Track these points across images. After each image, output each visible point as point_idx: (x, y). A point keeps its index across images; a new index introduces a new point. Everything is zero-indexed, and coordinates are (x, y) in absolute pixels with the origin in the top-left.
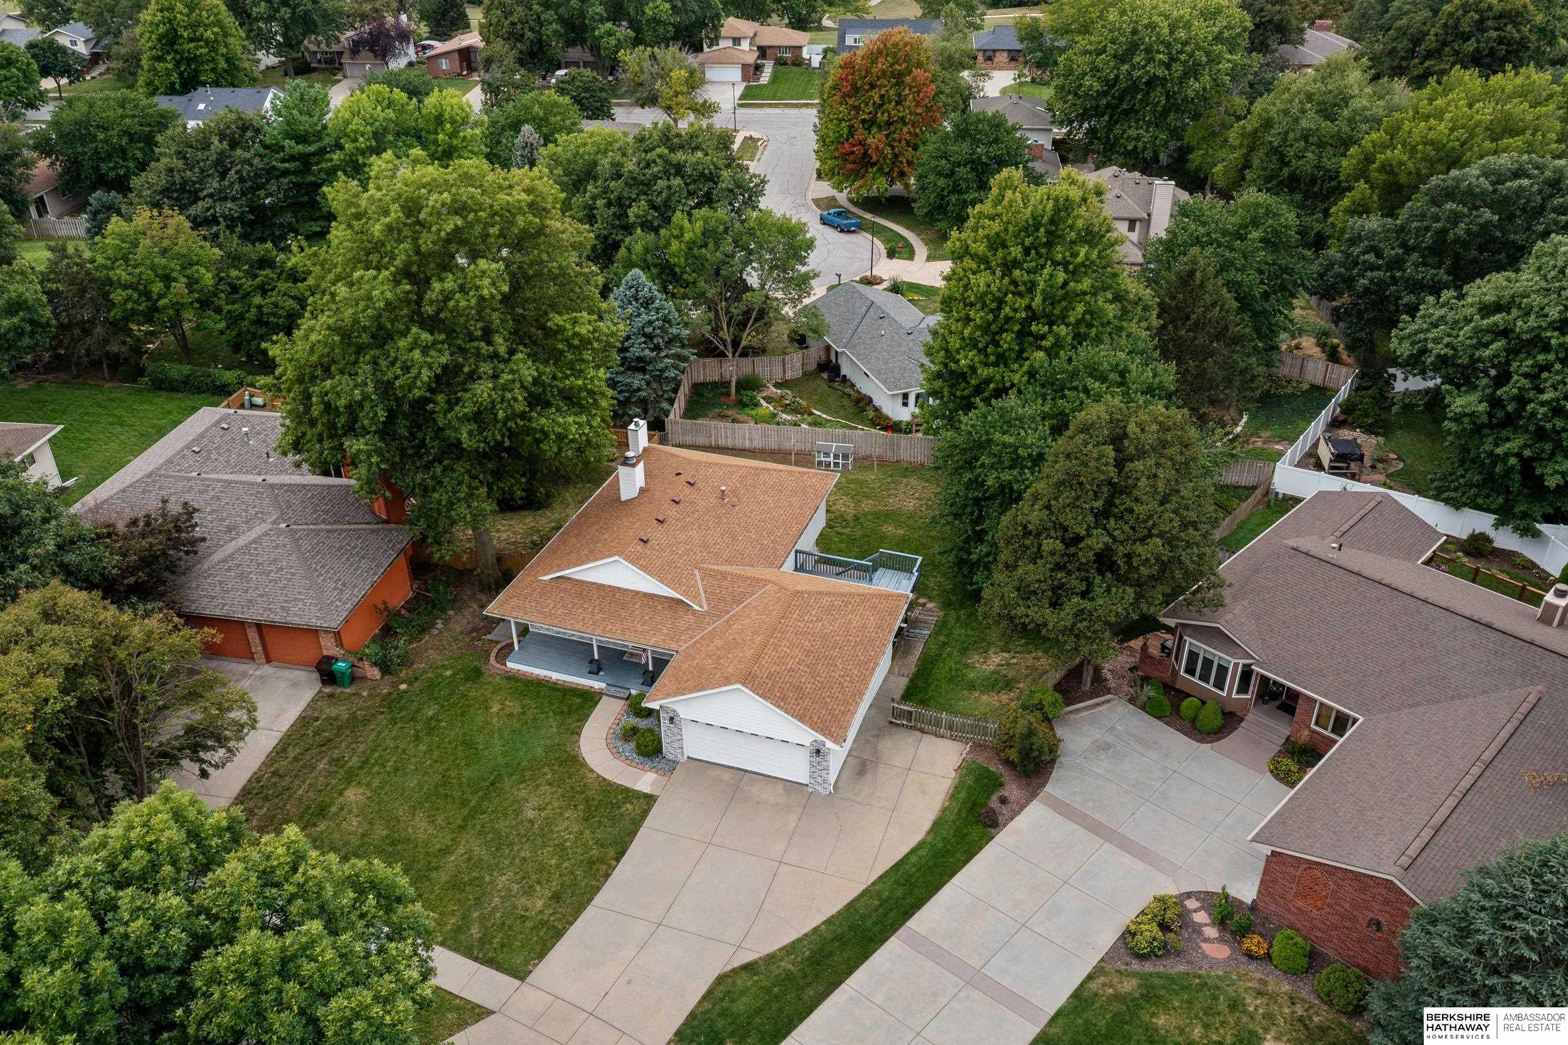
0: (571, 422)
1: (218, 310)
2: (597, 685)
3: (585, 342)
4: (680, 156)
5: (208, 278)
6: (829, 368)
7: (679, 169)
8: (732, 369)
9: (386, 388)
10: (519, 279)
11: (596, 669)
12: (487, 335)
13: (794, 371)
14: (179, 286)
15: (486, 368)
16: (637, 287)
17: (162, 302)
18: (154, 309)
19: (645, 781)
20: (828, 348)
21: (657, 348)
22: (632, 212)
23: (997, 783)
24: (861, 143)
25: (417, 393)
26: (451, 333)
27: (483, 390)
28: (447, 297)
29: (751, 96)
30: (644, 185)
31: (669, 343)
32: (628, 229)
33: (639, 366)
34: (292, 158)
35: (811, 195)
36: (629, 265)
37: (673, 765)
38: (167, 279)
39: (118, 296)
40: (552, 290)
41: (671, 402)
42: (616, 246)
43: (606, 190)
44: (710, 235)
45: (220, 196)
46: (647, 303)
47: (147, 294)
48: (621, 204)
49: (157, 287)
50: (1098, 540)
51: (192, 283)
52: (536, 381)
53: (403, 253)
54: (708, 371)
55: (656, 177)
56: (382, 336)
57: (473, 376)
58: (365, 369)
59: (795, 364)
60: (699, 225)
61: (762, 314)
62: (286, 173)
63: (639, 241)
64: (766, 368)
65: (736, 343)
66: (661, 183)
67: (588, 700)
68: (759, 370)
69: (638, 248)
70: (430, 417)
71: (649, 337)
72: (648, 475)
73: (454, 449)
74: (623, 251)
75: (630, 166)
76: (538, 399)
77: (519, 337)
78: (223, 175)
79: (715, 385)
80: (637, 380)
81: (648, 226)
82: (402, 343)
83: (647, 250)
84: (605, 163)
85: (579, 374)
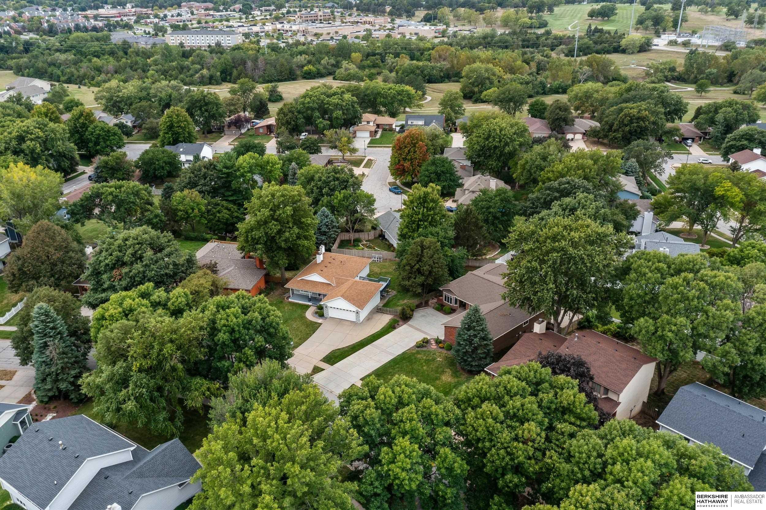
0: (306, 243)
1: (205, 218)
2: (310, 304)
3: (309, 225)
4: (338, 175)
5: (203, 208)
6: (382, 236)
7: (338, 179)
8: (352, 236)
9: (266, 234)
10: (295, 210)
11: (310, 300)
12: (288, 223)
13: (371, 237)
14: (196, 211)
15: (288, 230)
16: (324, 212)
17: (192, 215)
18: (188, 217)
19: (320, 321)
20: (382, 230)
21: (329, 229)
22: (324, 191)
23: (398, 322)
24: (403, 165)
25: (273, 235)
26: (280, 222)
27: (287, 234)
28: (280, 214)
29: (373, 143)
30: (327, 183)
31: (333, 228)
32: (323, 195)
33: (324, 234)
34: (224, 173)
35: (388, 181)
36: (323, 206)
37: (326, 318)
38: (193, 209)
39: (180, 213)
40: (302, 213)
41: (333, 244)
42: (319, 200)
43: (317, 184)
44: (346, 198)
45: (204, 185)
46: (327, 216)
47: (187, 213)
48: (321, 188)
49: (190, 211)
50: (417, 266)
51: (199, 210)
52: (298, 233)
53: (271, 205)
54: (345, 236)
55: (331, 181)
56: (266, 223)
57: (284, 232)
58: (262, 229)
59: (372, 235)
60: (342, 195)
61: (362, 220)
62: (223, 178)
63: (325, 199)
64: (362, 236)
65: (353, 228)
66: (332, 183)
67: (308, 307)
68: (361, 236)
69: (325, 201)
70: (275, 240)
71: (327, 226)
72: (324, 258)
73: (280, 248)
74: (321, 202)
75: (323, 178)
76: (298, 237)
77: (294, 223)
78: (205, 179)
79: (347, 241)
80: (323, 238)
81: (328, 195)
82: (271, 224)
83: (328, 202)
84: (317, 176)
85: (308, 232)
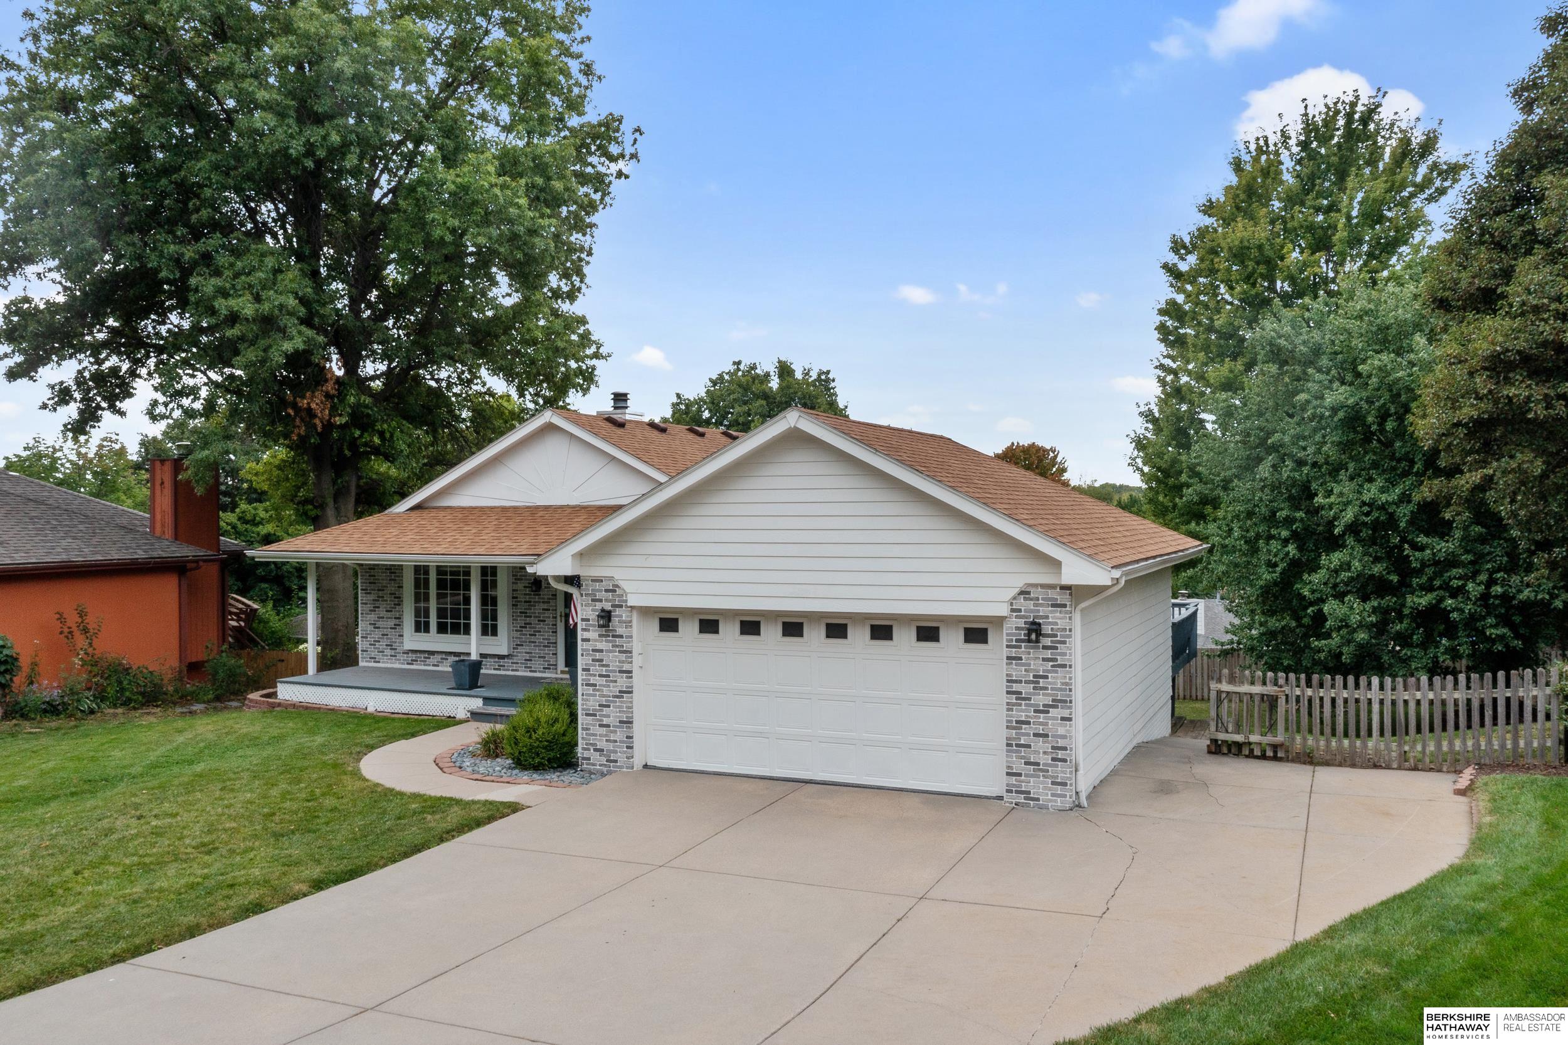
19: (505, 792)
37: (599, 774)
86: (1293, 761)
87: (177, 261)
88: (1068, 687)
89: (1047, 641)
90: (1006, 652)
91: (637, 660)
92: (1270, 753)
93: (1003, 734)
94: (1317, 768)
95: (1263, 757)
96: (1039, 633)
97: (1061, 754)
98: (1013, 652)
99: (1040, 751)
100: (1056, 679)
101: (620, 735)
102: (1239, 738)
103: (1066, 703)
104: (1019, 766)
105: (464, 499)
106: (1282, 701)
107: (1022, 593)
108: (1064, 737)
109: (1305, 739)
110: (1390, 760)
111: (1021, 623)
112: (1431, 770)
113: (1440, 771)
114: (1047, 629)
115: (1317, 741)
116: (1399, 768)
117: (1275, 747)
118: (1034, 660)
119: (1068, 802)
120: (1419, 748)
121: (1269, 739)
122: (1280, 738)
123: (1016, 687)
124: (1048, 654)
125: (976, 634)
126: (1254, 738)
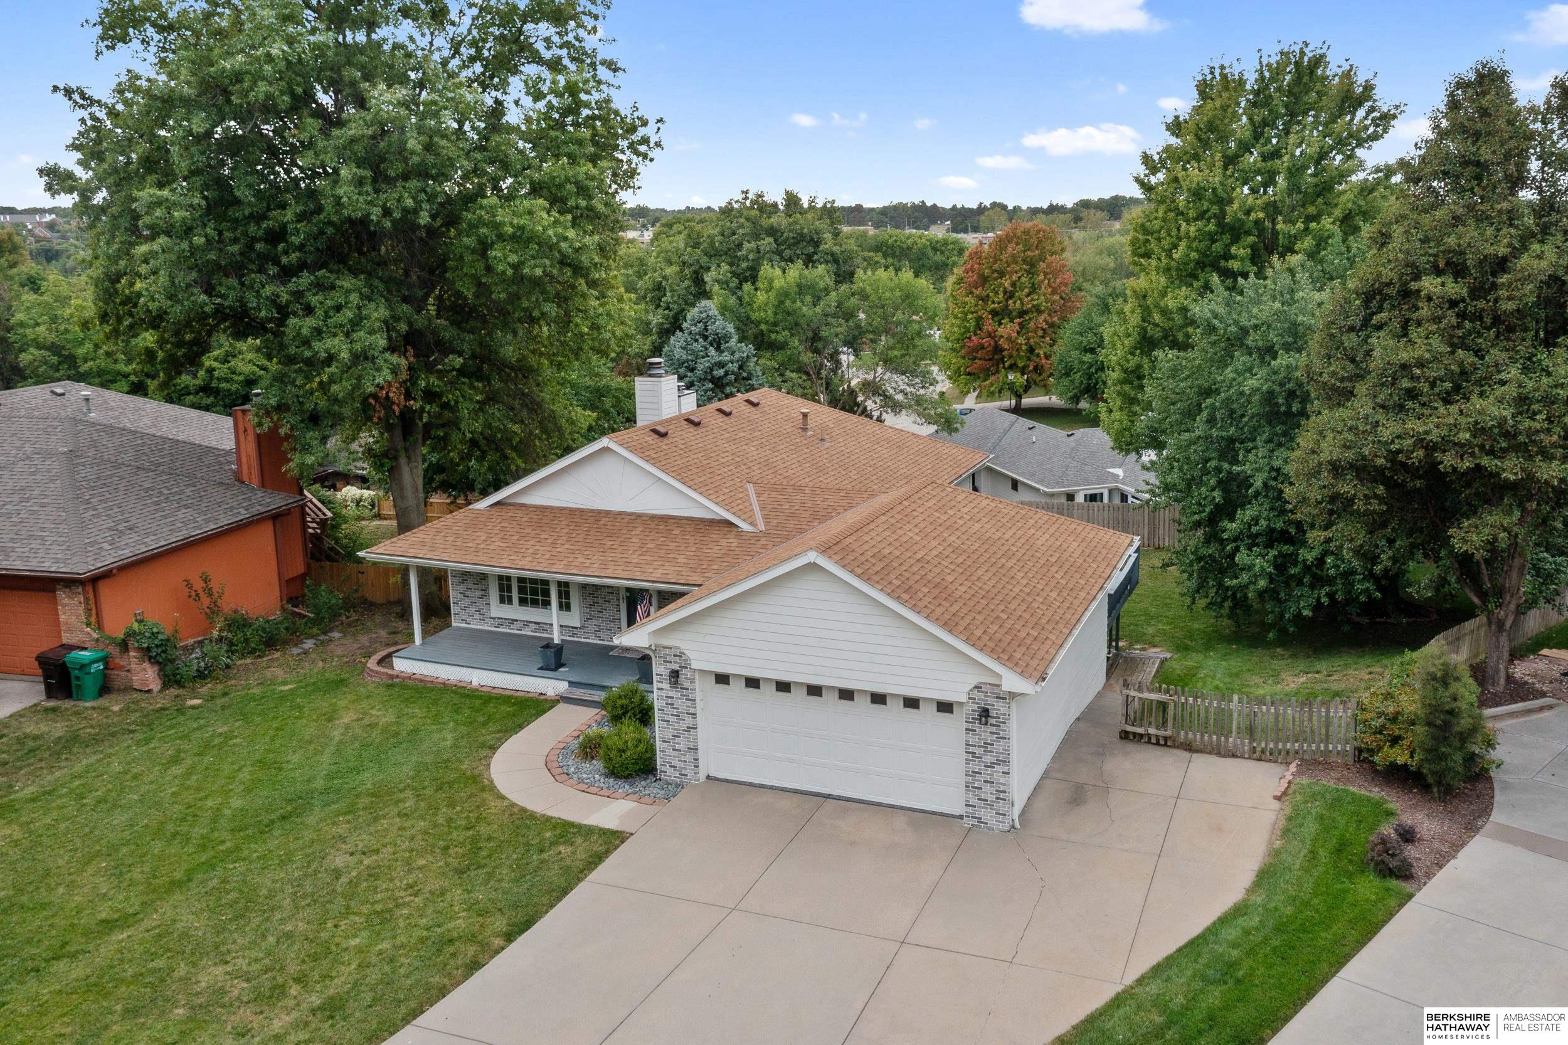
19: (608, 812)
24: (990, 335)
37: (675, 788)
46: (718, 342)
67: (528, 708)
86: (1178, 747)
87: (274, 301)
88: (1007, 752)
89: (993, 721)
90: (965, 725)
91: (699, 704)
92: (1162, 742)
93: (962, 779)
94: (1195, 755)
95: (1158, 744)
96: (987, 716)
97: (1002, 795)
98: (970, 726)
99: (988, 792)
100: (999, 746)
101: (689, 757)
102: (1140, 730)
103: (1006, 762)
104: (973, 800)
105: (536, 499)
106: (1171, 706)
107: (976, 687)
108: (1004, 784)
109: (1187, 733)
110: (1244, 752)
111: (975, 707)
112: (1270, 761)
113: (1275, 762)
114: (993, 713)
115: (1195, 735)
116: (1249, 758)
117: (1166, 739)
118: (985, 733)
119: (1007, 827)
120: (1263, 745)
121: (1161, 733)
122: (1169, 733)
123: (971, 749)
124: (994, 729)
125: (945, 707)
126: (1152, 731)
